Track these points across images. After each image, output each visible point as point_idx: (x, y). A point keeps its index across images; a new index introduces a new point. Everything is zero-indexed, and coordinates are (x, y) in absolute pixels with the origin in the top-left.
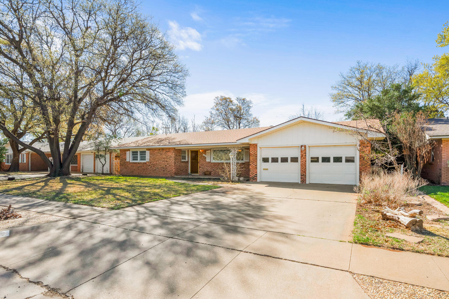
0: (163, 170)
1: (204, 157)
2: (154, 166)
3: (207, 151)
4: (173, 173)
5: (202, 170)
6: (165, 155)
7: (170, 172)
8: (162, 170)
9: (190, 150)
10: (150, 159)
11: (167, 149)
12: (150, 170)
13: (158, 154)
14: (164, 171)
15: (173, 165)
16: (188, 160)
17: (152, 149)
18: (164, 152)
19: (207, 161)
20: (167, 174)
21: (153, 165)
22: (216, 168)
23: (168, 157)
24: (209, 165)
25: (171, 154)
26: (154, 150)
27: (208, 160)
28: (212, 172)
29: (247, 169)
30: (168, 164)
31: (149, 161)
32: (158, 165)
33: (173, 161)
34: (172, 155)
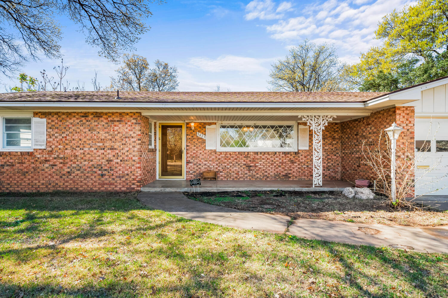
0: (100, 172)
1: (200, 140)
2: (64, 164)
3: (207, 127)
4: (134, 179)
5: (194, 168)
6: (106, 130)
7: (124, 179)
8: (96, 172)
9: (160, 123)
10: (48, 142)
11: (113, 114)
12: (50, 175)
13: (82, 128)
14: (102, 175)
15: (136, 158)
16: (155, 146)
17: (57, 113)
18: (102, 123)
19: (207, 148)
20: (113, 184)
21: (61, 158)
22: (230, 164)
23: (116, 137)
24: (213, 157)
25: (129, 128)
26: (64, 116)
27: (209, 146)
28: (221, 172)
29: (304, 165)
30: (117, 156)
31: (43, 147)
32: (79, 158)
33: (136, 149)
34: (131, 133)
